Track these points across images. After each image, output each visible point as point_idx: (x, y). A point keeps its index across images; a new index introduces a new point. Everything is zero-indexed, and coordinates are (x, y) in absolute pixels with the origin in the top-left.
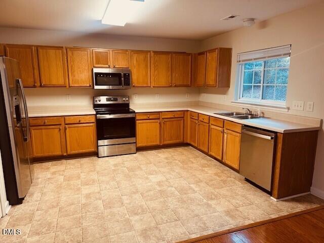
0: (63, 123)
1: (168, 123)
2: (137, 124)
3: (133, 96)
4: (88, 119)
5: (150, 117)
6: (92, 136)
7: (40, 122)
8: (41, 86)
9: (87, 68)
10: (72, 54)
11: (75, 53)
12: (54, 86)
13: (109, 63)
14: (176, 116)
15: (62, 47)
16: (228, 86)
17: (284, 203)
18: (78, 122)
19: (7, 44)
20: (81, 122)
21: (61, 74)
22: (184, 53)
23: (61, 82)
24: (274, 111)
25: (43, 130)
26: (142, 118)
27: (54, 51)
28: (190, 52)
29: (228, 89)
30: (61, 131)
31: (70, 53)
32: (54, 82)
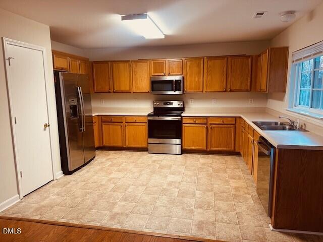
0: (124, 122)
1: (216, 128)
2: (183, 127)
3: (189, 101)
4: (142, 119)
5: (197, 122)
6: (145, 134)
7: (109, 119)
8: (114, 92)
9: (146, 77)
10: (136, 66)
11: (139, 64)
12: (122, 92)
13: (164, 71)
14: (225, 123)
15: (129, 61)
16: (284, 91)
17: (281, 235)
18: (134, 121)
19: (94, 62)
20: (137, 121)
21: (127, 82)
22: (244, 56)
23: (127, 89)
24: (313, 123)
25: (110, 126)
26: (188, 122)
27: (123, 64)
28: (250, 55)
29: (284, 95)
30: (122, 127)
31: (134, 66)
32: (123, 89)
